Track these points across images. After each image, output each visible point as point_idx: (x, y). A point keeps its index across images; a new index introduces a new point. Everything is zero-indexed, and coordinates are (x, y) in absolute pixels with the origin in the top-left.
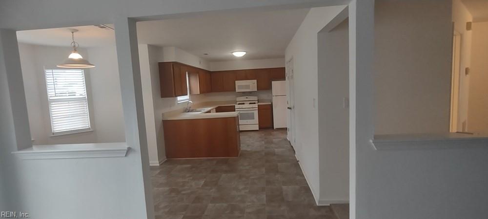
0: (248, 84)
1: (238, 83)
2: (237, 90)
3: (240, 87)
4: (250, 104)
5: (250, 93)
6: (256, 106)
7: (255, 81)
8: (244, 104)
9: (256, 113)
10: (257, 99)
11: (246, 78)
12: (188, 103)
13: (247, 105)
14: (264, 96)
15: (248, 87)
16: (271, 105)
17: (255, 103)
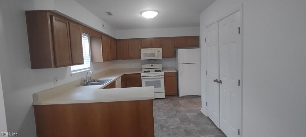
0: (153, 52)
1: (144, 51)
2: (143, 58)
3: (146, 55)
4: (156, 71)
5: (155, 61)
6: (162, 73)
7: (160, 49)
8: (149, 71)
9: (162, 81)
10: (162, 67)
11: (151, 46)
12: (88, 72)
13: (152, 73)
14: (169, 63)
15: (153, 55)
16: (177, 73)
17: (160, 71)
